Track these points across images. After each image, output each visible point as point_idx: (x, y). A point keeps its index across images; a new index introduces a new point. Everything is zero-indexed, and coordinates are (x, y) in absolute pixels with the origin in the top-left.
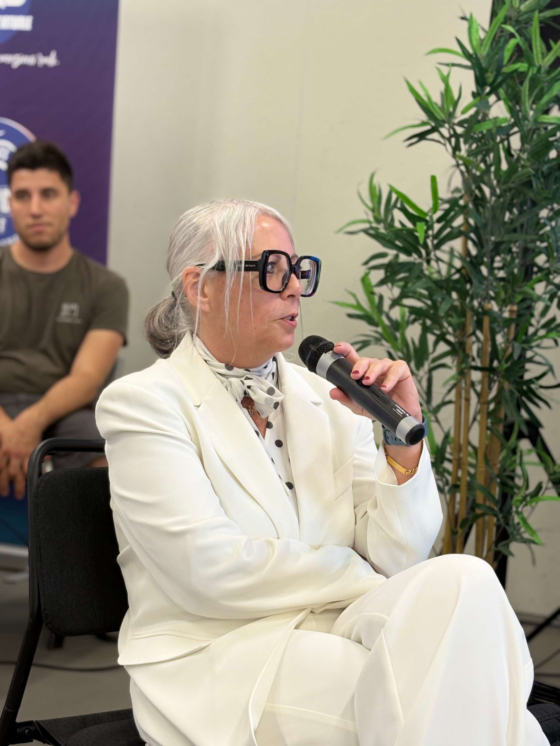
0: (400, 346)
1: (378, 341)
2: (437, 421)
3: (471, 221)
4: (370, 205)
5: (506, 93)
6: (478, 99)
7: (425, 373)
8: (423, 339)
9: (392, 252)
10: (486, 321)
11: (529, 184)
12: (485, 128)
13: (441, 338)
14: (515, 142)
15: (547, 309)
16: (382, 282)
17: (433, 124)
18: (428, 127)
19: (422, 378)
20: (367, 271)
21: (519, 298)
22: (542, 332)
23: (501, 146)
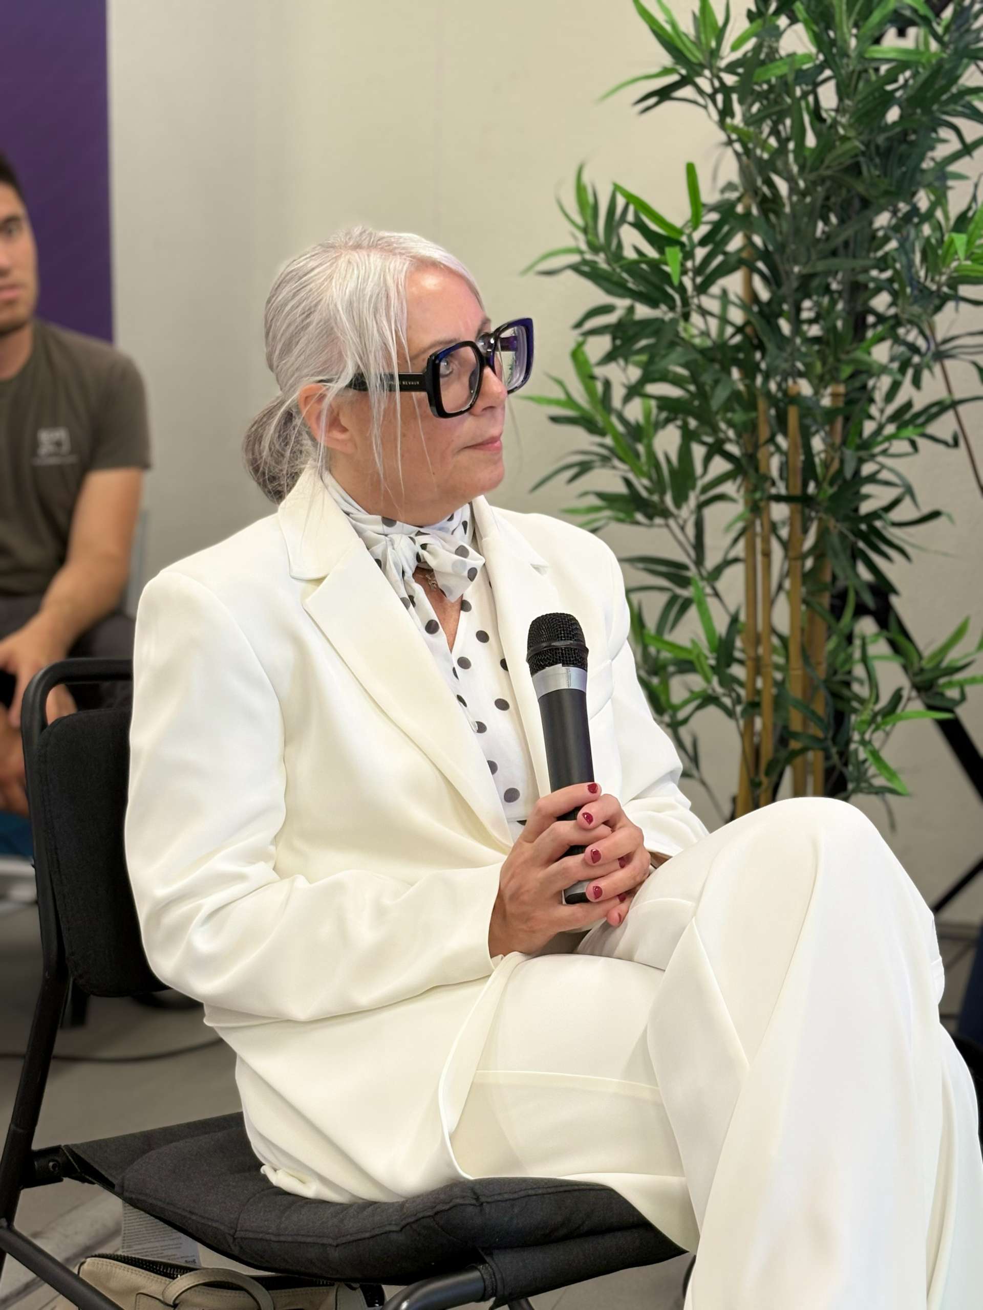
0: (645, 468)
1: (605, 460)
2: (716, 594)
3: (757, 240)
4: (580, 221)
5: (808, 9)
6: (759, 22)
7: (692, 512)
8: (685, 453)
9: (622, 304)
10: (793, 414)
11: (855, 169)
12: (773, 74)
13: (716, 449)
14: (828, 96)
15: (895, 387)
16: (609, 358)
17: (684, 72)
18: (675, 78)
19: (685, 521)
20: (580, 339)
21: (846, 371)
22: (890, 429)
23: (803, 104)
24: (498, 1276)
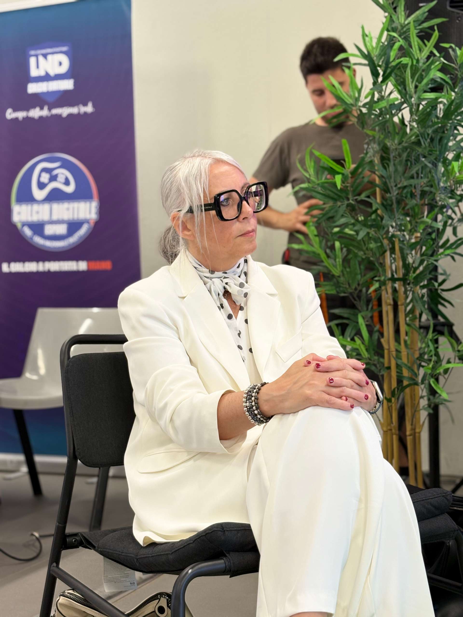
0: (338, 271)
10: (397, 244)
14: (406, 114)
21: (421, 228)
24: (231, 562)
